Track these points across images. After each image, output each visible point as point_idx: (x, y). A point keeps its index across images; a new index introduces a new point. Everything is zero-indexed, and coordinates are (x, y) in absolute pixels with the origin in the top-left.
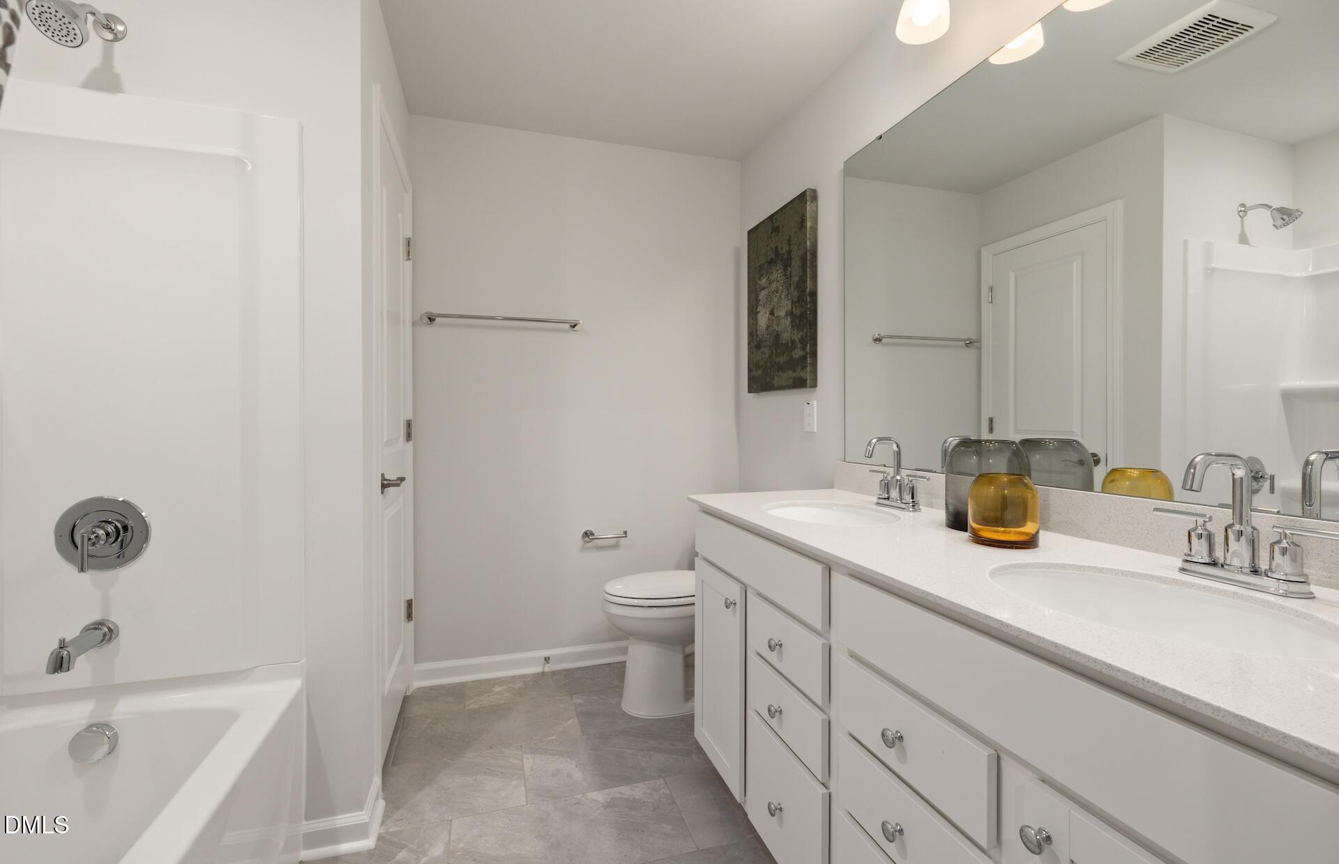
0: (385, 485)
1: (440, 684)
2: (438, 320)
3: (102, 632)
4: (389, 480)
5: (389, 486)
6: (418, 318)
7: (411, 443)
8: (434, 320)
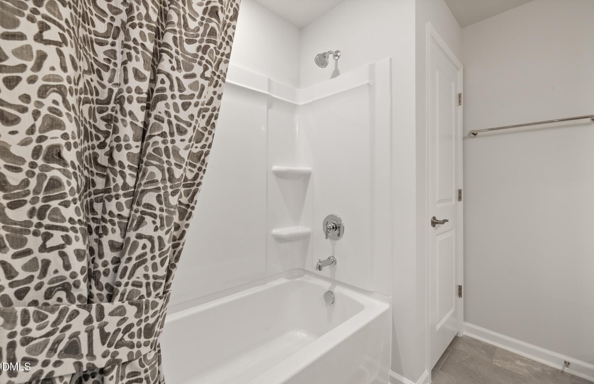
0: (435, 223)
1: (479, 340)
2: (479, 134)
3: (332, 262)
4: (438, 220)
5: (437, 223)
6: (467, 134)
7: (462, 202)
8: (477, 134)
